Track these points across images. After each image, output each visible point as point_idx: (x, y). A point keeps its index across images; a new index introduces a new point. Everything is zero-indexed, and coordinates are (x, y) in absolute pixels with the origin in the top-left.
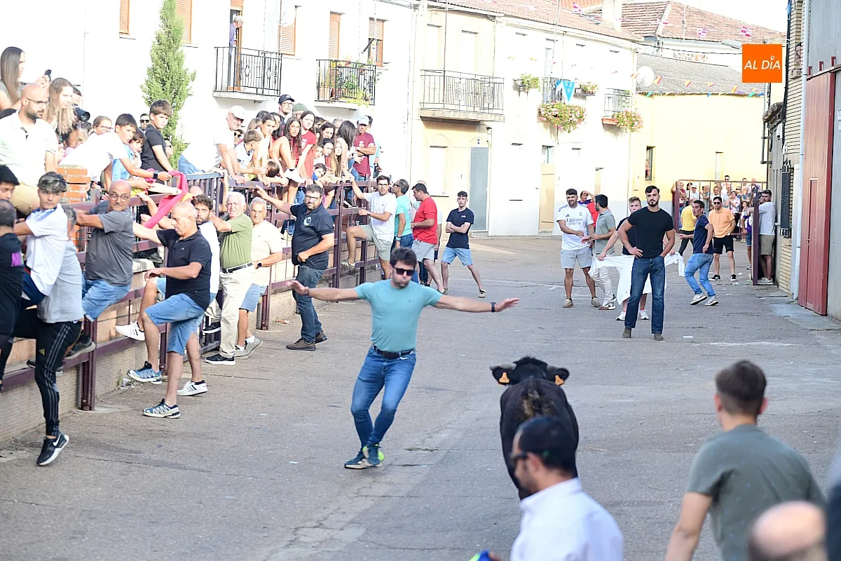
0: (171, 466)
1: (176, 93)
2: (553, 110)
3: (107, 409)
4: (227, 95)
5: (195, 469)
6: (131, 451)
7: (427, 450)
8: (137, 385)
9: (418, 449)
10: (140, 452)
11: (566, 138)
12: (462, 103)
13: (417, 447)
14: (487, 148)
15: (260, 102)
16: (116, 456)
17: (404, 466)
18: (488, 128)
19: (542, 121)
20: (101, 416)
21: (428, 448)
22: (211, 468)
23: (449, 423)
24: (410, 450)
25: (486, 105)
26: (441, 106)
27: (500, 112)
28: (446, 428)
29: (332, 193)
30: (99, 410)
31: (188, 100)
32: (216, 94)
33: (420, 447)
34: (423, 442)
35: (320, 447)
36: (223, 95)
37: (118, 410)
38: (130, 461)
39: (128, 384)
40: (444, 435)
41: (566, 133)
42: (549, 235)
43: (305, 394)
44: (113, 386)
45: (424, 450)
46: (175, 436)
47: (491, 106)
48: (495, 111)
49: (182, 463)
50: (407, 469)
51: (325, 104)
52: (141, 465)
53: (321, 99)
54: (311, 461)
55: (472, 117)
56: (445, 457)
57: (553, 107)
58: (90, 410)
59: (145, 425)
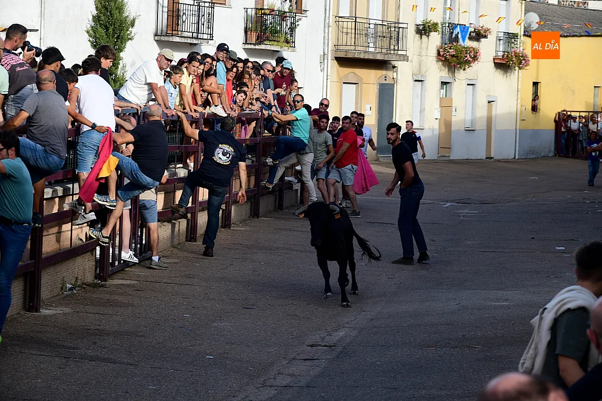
0: (104, 360)
1: (118, 38)
2: (450, 51)
3: (50, 311)
4: (166, 39)
5: (124, 363)
6: (69, 348)
7: (326, 346)
8: (79, 290)
9: (319, 345)
10: (77, 348)
11: (462, 75)
12: (371, 45)
13: (318, 343)
14: (393, 84)
15: (195, 44)
16: (56, 351)
17: (305, 360)
18: (394, 67)
19: (441, 60)
20: (45, 316)
21: (327, 344)
22: (138, 361)
23: (347, 323)
24: (312, 346)
25: (392, 47)
26: (353, 48)
27: (404, 53)
28: (344, 327)
29: (253, 124)
30: (44, 312)
31: (129, 43)
32: (156, 38)
33: (320, 343)
34: (323, 339)
35: (233, 344)
36: (163, 38)
37: (60, 312)
38: (68, 356)
39: (71, 289)
40: (341, 333)
41: (461, 71)
42: (447, 158)
43: (224, 298)
44: (57, 291)
45: (323, 346)
46: (108, 335)
47: (396, 48)
48: (400, 52)
49: (113, 358)
50: (308, 363)
51: (252, 47)
52: (77, 360)
53: (248, 42)
54: (225, 356)
55: (379, 57)
56: (341, 352)
57: (450, 49)
58: (37, 312)
59: (84, 324)
